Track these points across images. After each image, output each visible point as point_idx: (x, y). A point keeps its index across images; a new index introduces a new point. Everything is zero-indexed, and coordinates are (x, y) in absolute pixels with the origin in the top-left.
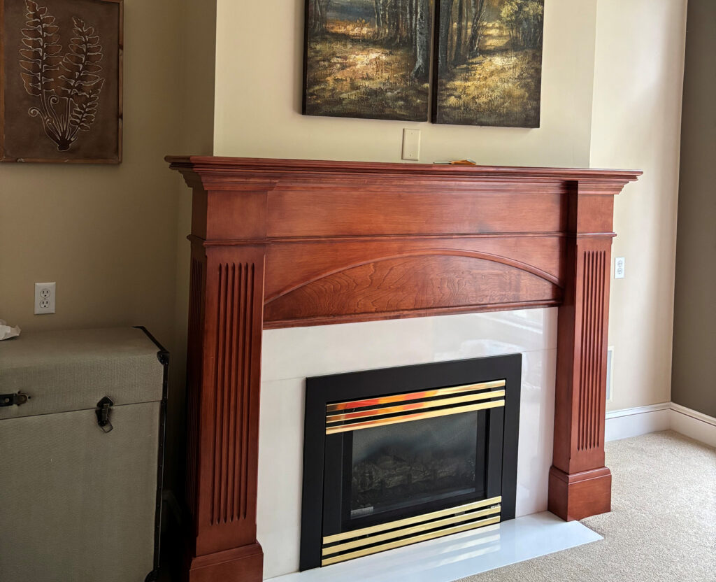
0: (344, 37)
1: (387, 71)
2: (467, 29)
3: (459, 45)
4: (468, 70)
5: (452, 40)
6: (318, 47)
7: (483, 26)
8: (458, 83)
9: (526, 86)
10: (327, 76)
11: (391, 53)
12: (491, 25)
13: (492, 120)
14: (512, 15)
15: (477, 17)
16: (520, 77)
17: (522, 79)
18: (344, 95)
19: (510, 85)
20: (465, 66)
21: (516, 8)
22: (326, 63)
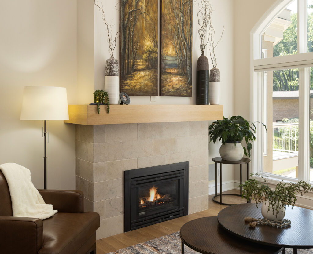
0: (170, 73)
1: (181, 82)
2: (131, 62)
3: (128, 68)
4: (132, 77)
5: (126, 66)
6: (164, 76)
7: (136, 62)
8: (128, 81)
9: (152, 82)
10: (166, 84)
11: (182, 77)
12: (139, 61)
13: (141, 94)
14: (146, 57)
15: (134, 58)
16: (150, 79)
17: (151, 79)
18: (171, 90)
19: (147, 81)
20: (130, 75)
21: (148, 55)
22: (166, 81)
